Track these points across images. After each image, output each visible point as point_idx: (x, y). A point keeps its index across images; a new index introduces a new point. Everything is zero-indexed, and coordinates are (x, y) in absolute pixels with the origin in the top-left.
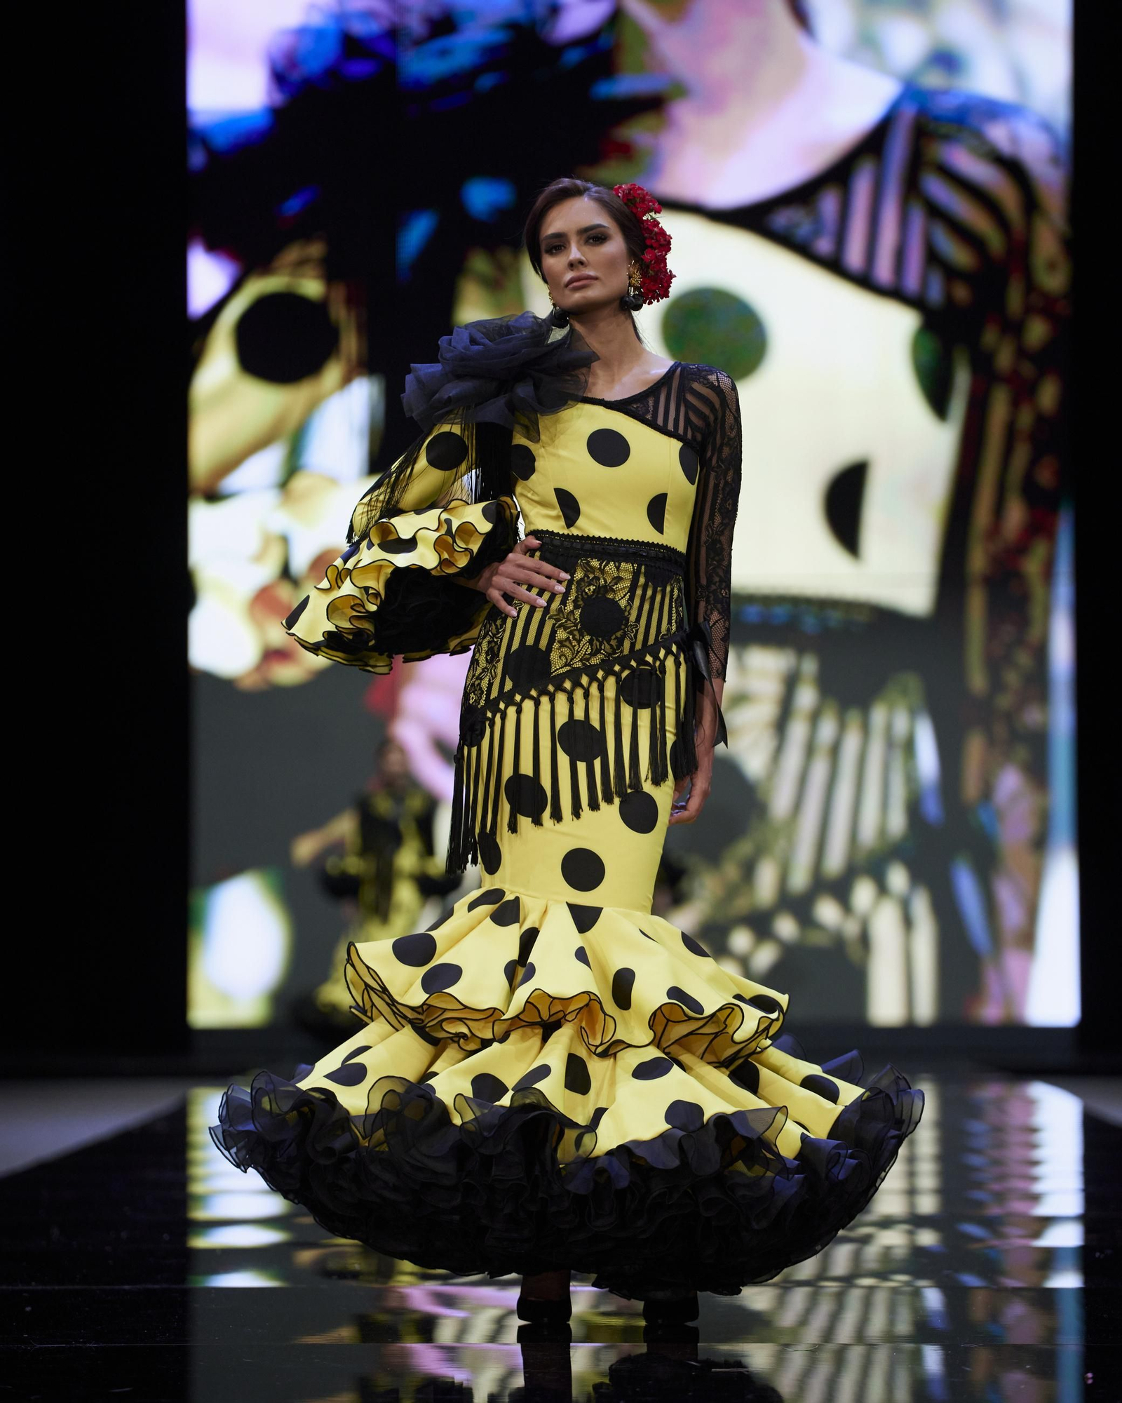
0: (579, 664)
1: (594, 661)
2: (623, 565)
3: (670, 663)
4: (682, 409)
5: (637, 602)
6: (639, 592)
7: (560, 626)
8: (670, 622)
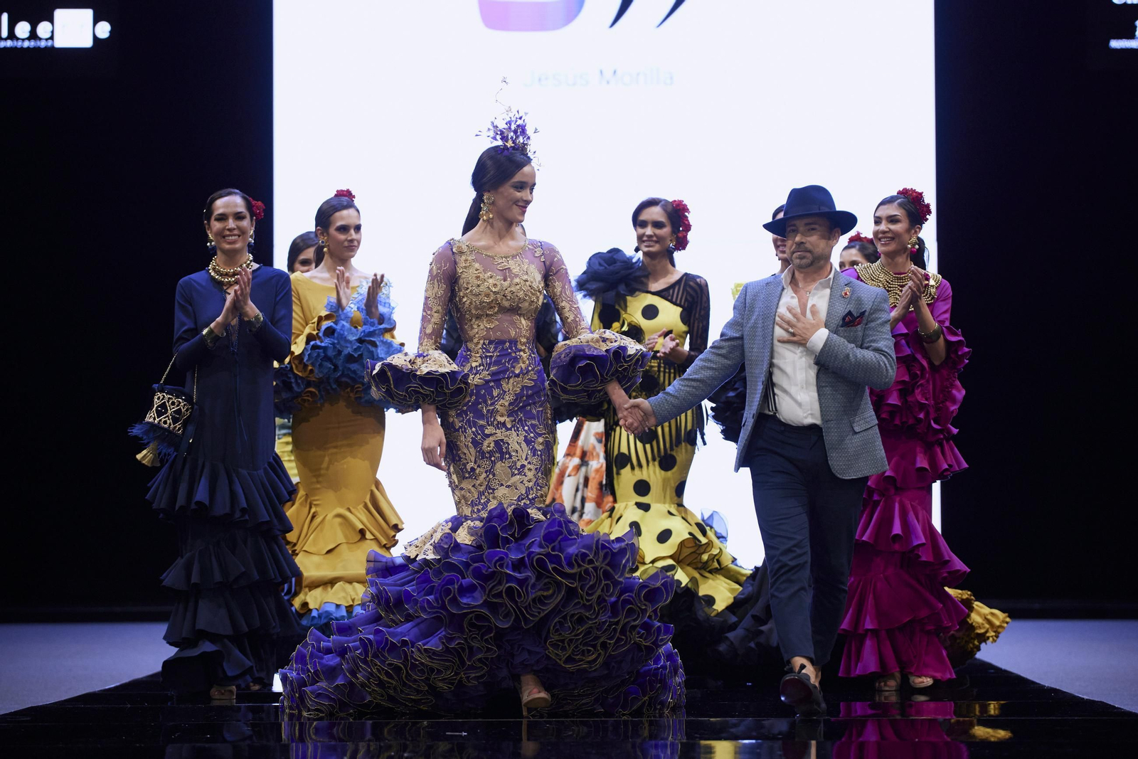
4: (685, 294)
5: (662, 375)
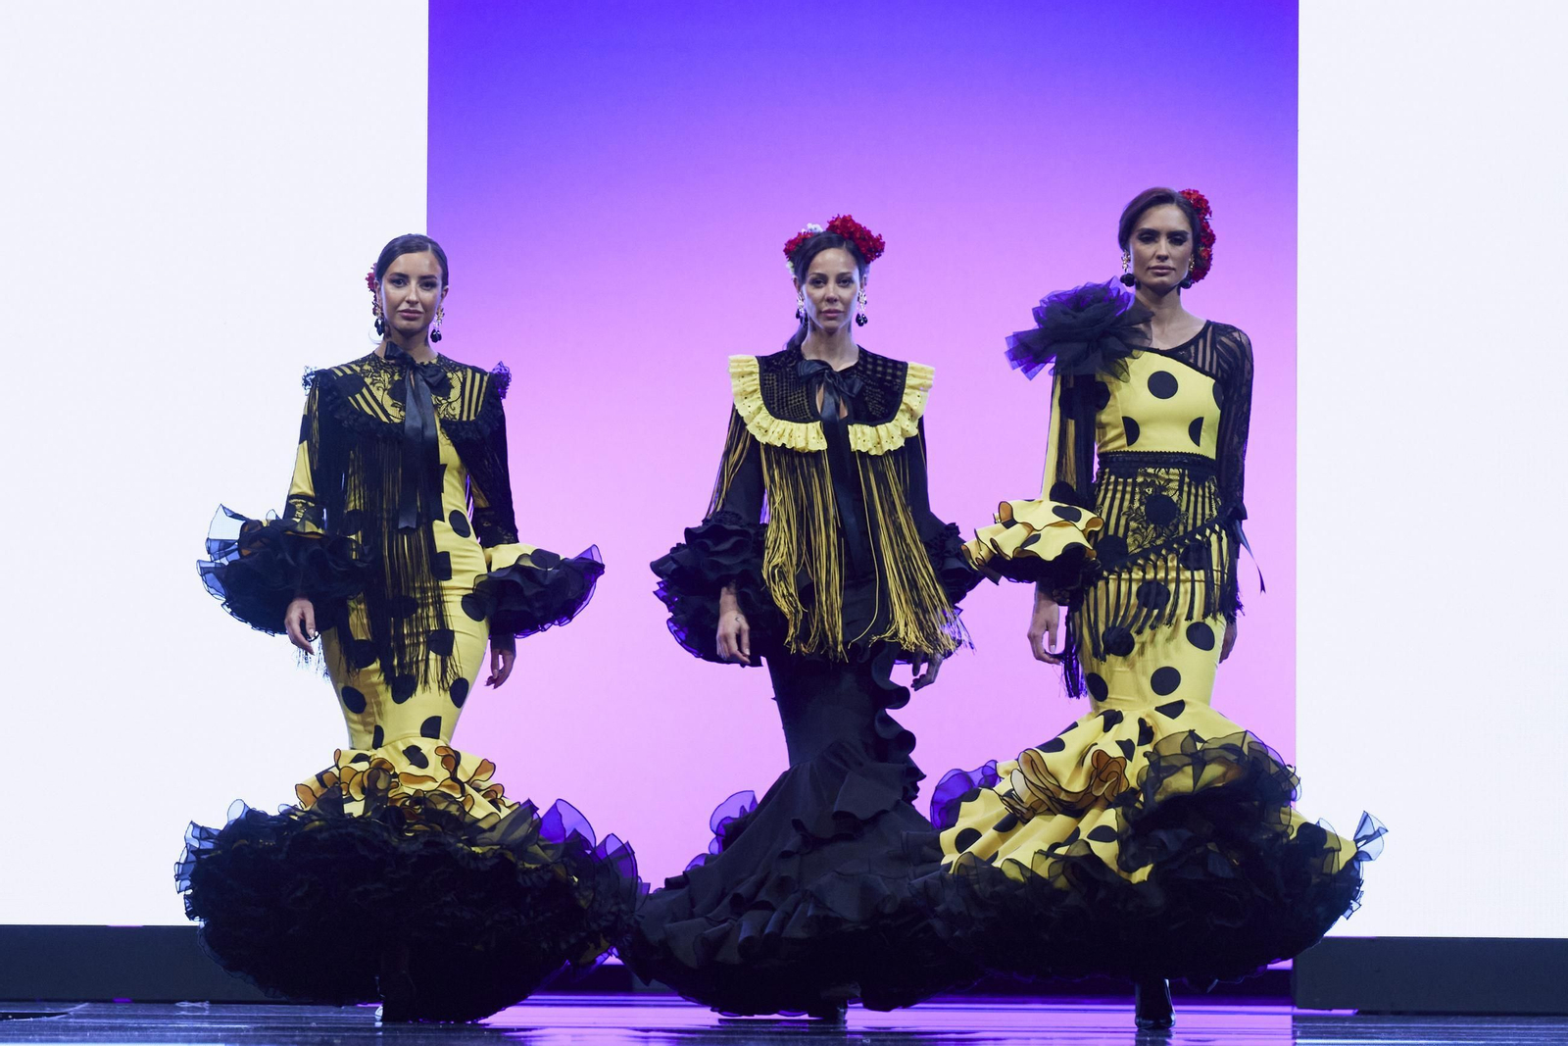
0: (1148, 546)
1: (1159, 542)
2: (1171, 470)
3: (1214, 538)
4: (1216, 356)
5: (1185, 496)
6: (1186, 488)
7: (1131, 520)
8: (1211, 510)
